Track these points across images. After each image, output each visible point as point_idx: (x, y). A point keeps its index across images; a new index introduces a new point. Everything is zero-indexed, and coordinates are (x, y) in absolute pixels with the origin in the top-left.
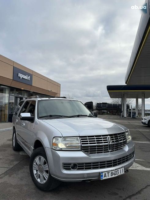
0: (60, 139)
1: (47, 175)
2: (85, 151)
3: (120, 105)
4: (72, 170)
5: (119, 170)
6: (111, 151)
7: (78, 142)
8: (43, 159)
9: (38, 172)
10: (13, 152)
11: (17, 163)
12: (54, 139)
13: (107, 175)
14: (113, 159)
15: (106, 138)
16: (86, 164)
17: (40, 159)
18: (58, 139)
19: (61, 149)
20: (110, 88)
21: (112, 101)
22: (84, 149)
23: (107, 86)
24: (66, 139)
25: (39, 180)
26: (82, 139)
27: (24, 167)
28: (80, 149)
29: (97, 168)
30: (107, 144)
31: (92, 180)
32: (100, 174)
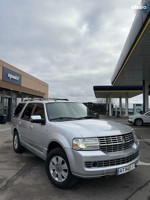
0: (79, 140)
1: (66, 174)
2: (103, 150)
3: (105, 105)
4: (93, 167)
5: (131, 165)
6: (124, 150)
7: (96, 142)
8: (61, 159)
9: (55, 171)
10: (16, 154)
11: (24, 165)
12: (74, 140)
13: (122, 170)
14: (126, 156)
15: (120, 138)
16: (104, 161)
17: (57, 159)
18: (78, 141)
19: (82, 149)
20: (96, 88)
21: (96, 101)
22: (102, 149)
23: (94, 87)
24: (85, 140)
25: (57, 179)
26: (100, 140)
27: (34, 168)
28: (99, 149)
29: (114, 165)
30: (121, 143)
31: (109, 176)
32: (116, 170)
